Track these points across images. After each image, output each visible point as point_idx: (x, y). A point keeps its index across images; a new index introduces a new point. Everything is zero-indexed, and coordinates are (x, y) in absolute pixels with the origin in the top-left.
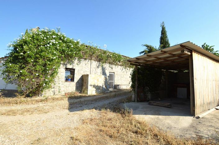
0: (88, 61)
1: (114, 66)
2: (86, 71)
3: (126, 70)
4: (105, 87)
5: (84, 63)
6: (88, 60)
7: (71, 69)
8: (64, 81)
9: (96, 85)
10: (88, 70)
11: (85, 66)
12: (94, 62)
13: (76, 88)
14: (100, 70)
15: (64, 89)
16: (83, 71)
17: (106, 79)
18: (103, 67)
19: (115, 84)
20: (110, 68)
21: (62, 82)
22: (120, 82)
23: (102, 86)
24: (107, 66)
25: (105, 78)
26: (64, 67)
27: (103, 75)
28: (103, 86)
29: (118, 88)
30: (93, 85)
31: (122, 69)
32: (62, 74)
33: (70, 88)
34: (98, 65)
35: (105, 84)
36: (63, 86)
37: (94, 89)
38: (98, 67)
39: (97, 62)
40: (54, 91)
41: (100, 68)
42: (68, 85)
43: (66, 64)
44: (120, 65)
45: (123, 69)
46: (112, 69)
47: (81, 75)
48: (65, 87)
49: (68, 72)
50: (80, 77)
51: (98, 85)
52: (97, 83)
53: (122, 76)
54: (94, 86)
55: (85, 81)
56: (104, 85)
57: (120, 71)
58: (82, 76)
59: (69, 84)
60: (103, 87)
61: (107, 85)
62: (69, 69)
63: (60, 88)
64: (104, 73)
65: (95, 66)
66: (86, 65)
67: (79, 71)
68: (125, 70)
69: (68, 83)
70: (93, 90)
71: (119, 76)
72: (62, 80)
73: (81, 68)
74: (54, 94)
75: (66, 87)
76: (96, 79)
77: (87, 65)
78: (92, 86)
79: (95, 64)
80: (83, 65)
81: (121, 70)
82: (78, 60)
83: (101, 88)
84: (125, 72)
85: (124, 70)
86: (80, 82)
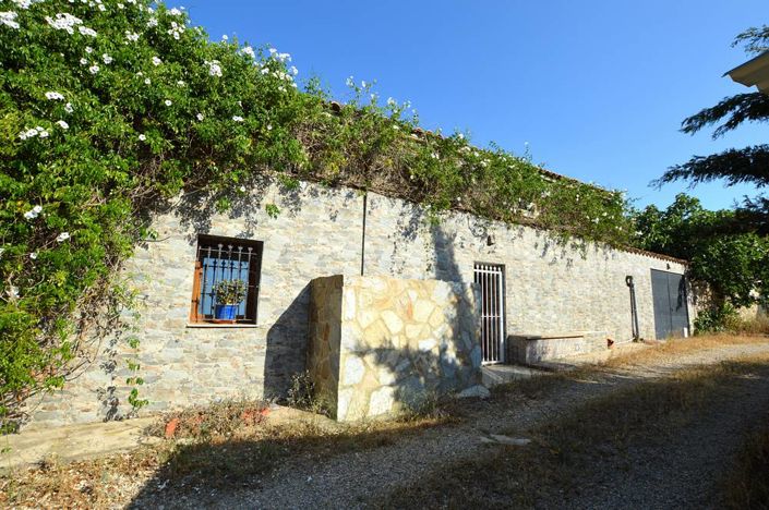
0: (349, 196)
1: (498, 230)
2: (332, 255)
3: (564, 252)
4: (458, 355)
5: (322, 206)
6: (344, 191)
7: (236, 242)
8: (186, 321)
9: (398, 344)
10: (347, 247)
11: (329, 226)
12: (385, 201)
13: (268, 366)
14: (420, 252)
15: (184, 375)
16: (315, 258)
17: (461, 303)
18: (441, 234)
19: (510, 332)
20: (476, 241)
21: (169, 325)
22: (538, 316)
23: (436, 352)
24: (459, 225)
25: (453, 298)
26: (191, 231)
27: (438, 278)
28: (443, 350)
29: (533, 353)
30: (375, 345)
31: (541, 246)
32: (170, 273)
33: (225, 364)
34: (407, 219)
35: (454, 338)
36: (178, 352)
37: (386, 377)
38: (409, 233)
39: (400, 202)
40: (112, 389)
41: (424, 238)
42: (210, 349)
43: (206, 214)
44: (533, 226)
45: (547, 246)
46: (489, 244)
47: (306, 283)
48: (192, 362)
49: (219, 262)
50: (296, 293)
51: (413, 347)
52: (403, 332)
53: (547, 284)
54: (384, 355)
55: (324, 323)
56: (451, 345)
57: (533, 258)
58: (311, 289)
59: (220, 343)
60: (441, 361)
61: (469, 344)
62: (226, 241)
63: (136, 374)
64: (446, 269)
65: (391, 228)
66: (333, 218)
67: (288, 256)
68: (559, 250)
69: (211, 335)
70: (378, 388)
71: (527, 286)
72: (172, 315)
73: (303, 236)
74: (114, 410)
75: (202, 357)
76: (393, 309)
77: (339, 218)
78: (370, 358)
79: (388, 212)
80: (315, 218)
81: (539, 252)
82: (283, 191)
83: (434, 364)
84: (562, 264)
85: (555, 251)
86: (294, 323)
